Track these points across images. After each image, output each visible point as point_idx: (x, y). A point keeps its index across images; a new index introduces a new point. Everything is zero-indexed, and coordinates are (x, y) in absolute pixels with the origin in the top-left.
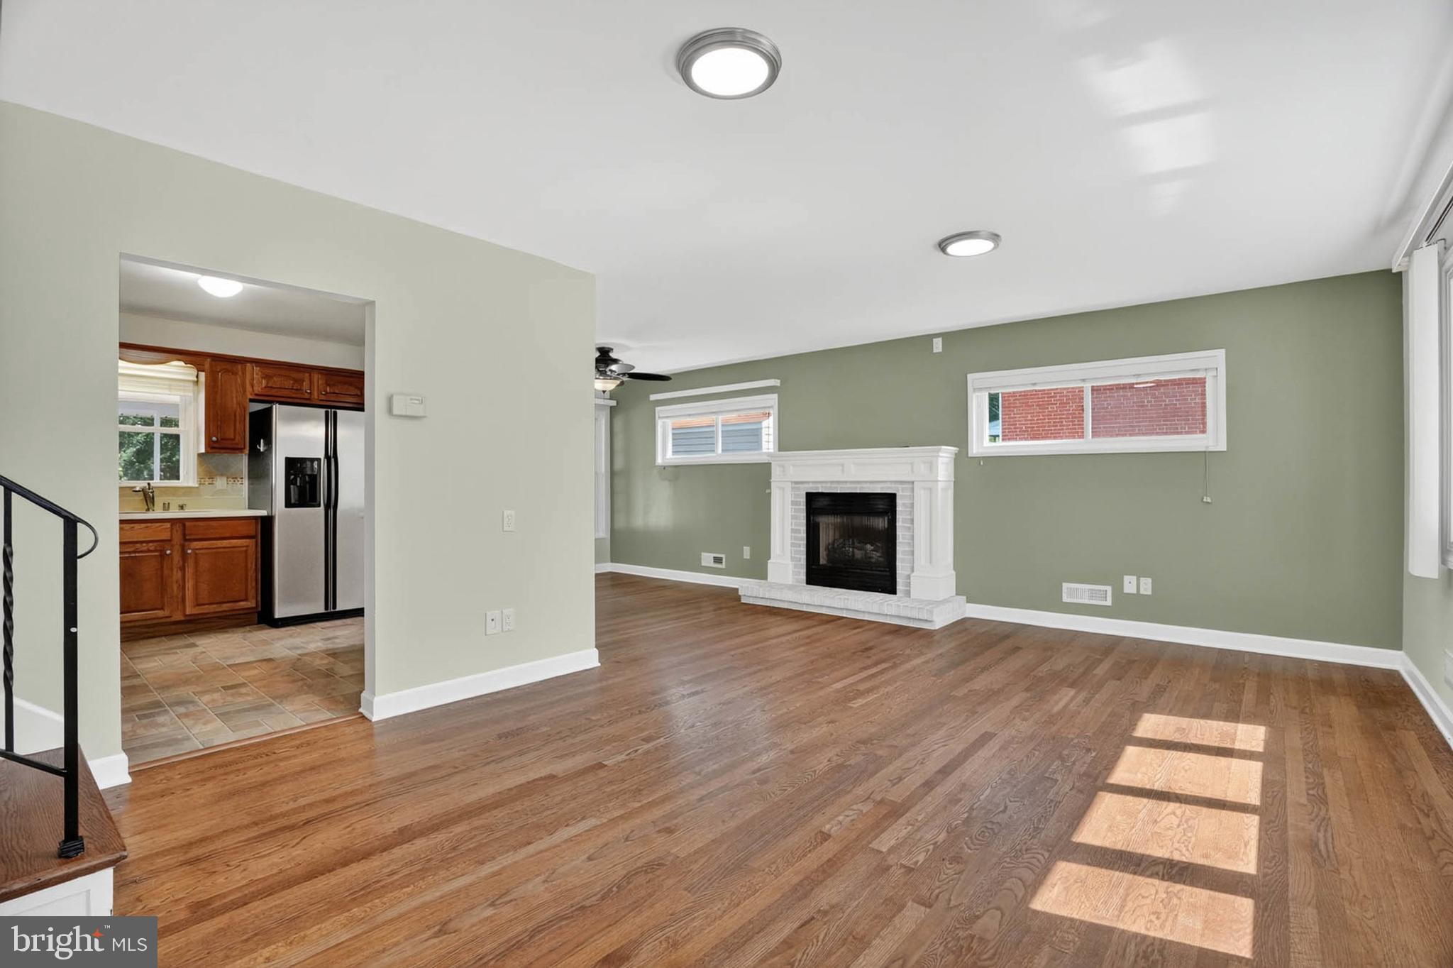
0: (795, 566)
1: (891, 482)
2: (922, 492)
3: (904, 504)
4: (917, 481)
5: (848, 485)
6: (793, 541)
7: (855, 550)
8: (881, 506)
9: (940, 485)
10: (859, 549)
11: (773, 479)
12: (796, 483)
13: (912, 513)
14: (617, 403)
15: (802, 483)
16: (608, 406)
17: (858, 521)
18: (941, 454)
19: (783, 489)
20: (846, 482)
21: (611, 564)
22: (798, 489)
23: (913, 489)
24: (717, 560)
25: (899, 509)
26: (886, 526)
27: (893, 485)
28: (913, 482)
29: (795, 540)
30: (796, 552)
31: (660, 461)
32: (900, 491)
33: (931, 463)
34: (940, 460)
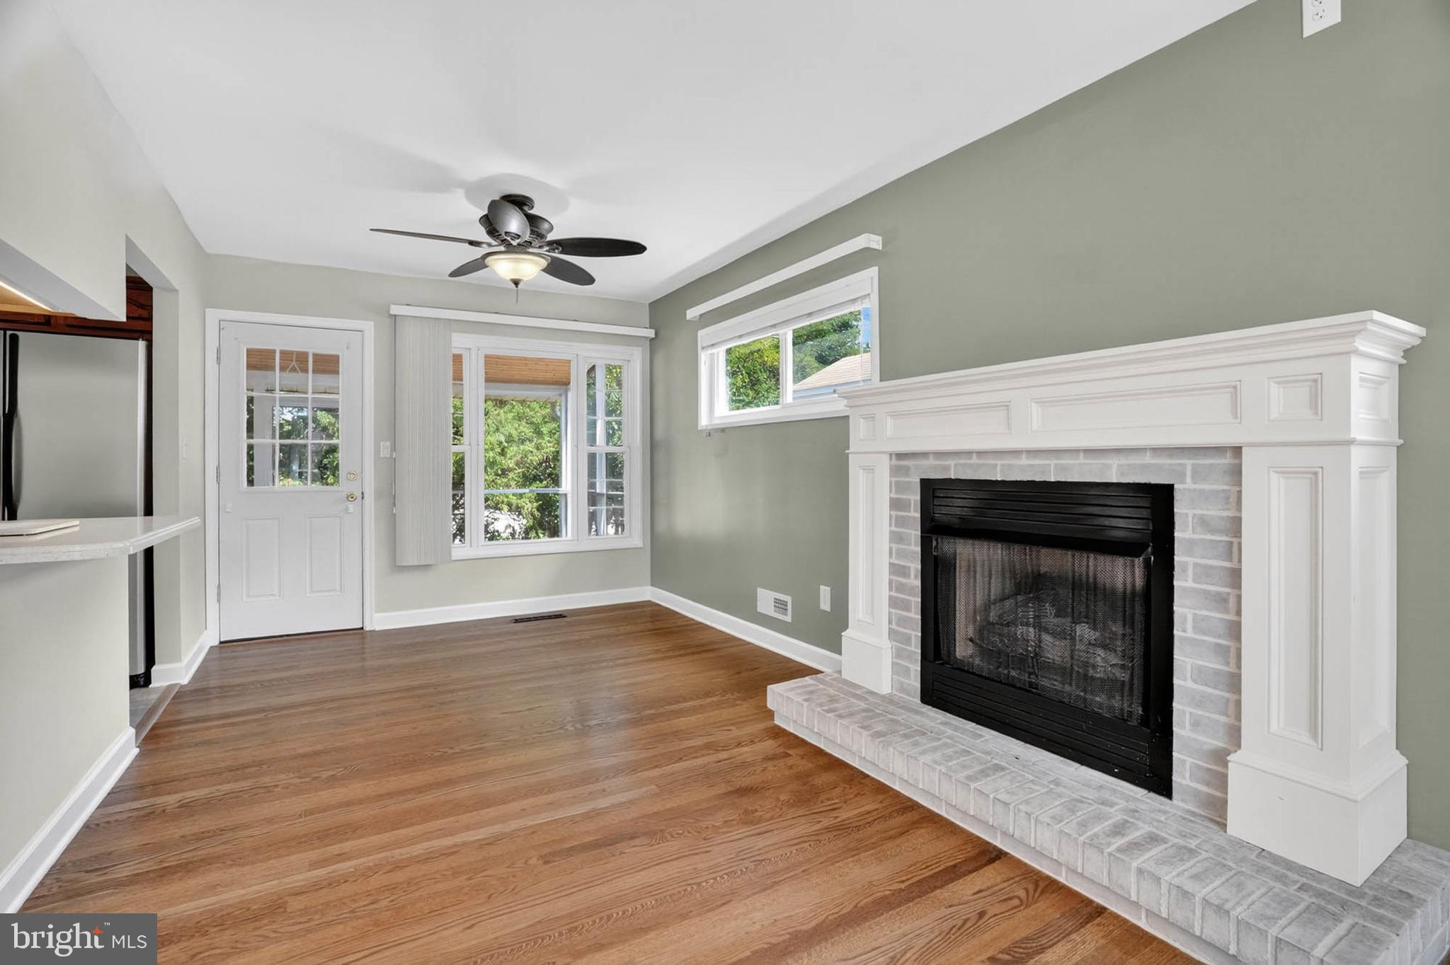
0: (898, 654)
1: (1156, 450)
2: (1276, 481)
3: (1203, 522)
4: (1251, 445)
5: (1024, 461)
6: (894, 594)
7: (1047, 638)
8: (1123, 523)
9: (1358, 458)
10: (1059, 634)
11: (853, 448)
12: (900, 456)
13: (1233, 550)
14: (656, 334)
15: (914, 455)
16: (646, 338)
17: (1051, 561)
18: (1362, 345)
19: (870, 470)
20: (1015, 453)
21: (650, 587)
22: (906, 471)
23: (1236, 473)
24: (781, 606)
25: (1181, 534)
26: (1139, 582)
27: (1165, 461)
28: (1237, 451)
29: (898, 590)
30: (902, 621)
31: (704, 421)
32: (1188, 479)
33: (1316, 383)
34: (1358, 367)
